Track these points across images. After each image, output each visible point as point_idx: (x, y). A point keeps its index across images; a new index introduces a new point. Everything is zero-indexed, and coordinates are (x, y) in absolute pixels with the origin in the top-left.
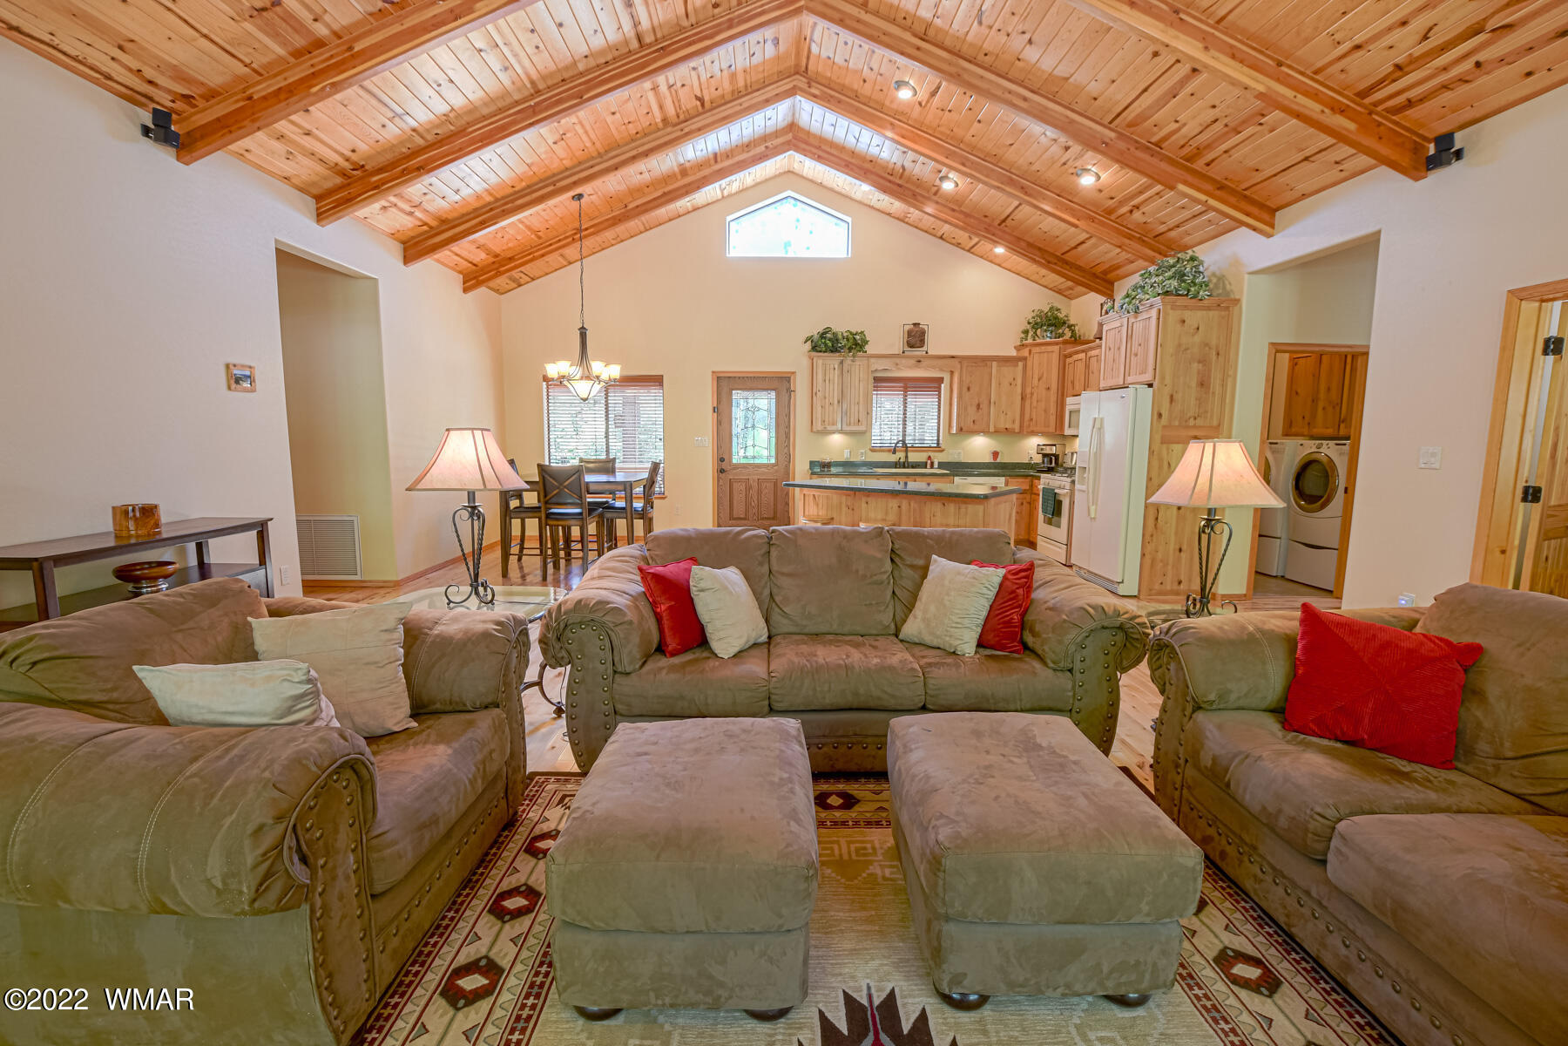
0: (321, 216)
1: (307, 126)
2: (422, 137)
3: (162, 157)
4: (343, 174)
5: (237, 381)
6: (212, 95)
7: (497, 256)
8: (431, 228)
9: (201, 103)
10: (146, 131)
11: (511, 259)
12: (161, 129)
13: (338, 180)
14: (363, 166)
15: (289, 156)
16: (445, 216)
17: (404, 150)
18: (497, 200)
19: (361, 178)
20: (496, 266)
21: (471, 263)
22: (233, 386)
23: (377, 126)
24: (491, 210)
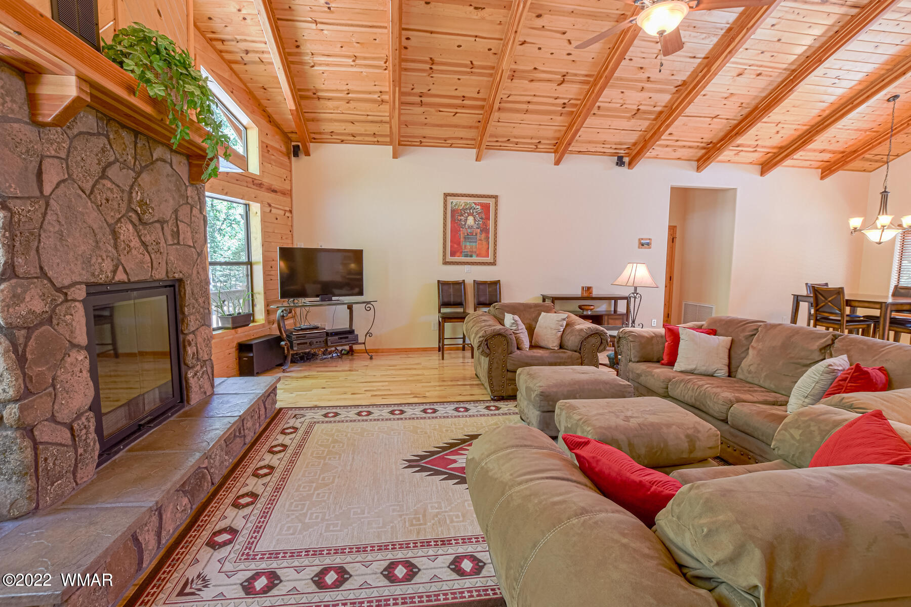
0: (699, 169)
1: (676, 138)
2: (734, 120)
3: (624, 170)
4: (704, 148)
5: (643, 245)
6: (635, 144)
7: (843, 152)
8: (774, 153)
9: (633, 148)
10: (617, 164)
11: (855, 152)
12: (620, 162)
13: (704, 151)
14: (711, 142)
15: (675, 151)
16: (779, 145)
17: (729, 128)
18: (813, 126)
19: (713, 147)
20: (844, 158)
21: (822, 161)
22: (641, 246)
23: (707, 126)
24: (810, 132)
